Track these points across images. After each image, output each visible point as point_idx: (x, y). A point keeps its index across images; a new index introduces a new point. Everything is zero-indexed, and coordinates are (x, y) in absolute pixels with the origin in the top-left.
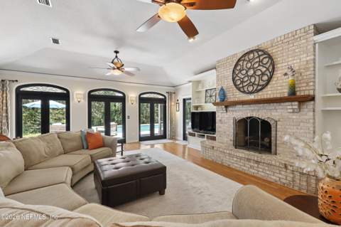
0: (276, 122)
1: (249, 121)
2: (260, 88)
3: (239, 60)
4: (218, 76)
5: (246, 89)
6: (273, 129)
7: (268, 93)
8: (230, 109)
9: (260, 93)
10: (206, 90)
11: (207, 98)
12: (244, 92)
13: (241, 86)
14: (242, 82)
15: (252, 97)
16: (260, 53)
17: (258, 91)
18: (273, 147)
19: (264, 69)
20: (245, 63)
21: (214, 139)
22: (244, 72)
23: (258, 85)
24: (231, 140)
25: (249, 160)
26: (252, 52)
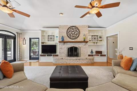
0: (80, 48)
1: (74, 48)
2: (76, 38)
3: (69, 28)
4: (59, 31)
5: (72, 38)
6: (79, 50)
7: (78, 40)
8: (65, 44)
9: (76, 40)
10: (48, 36)
11: (49, 39)
12: (71, 39)
13: (70, 36)
14: (70, 35)
15: (73, 40)
16: (76, 28)
17: (75, 39)
18: (79, 55)
19: (77, 33)
20: (71, 29)
21: (57, 55)
22: (71, 32)
23: (76, 37)
24: (66, 55)
25: (77, 59)
26: (74, 26)
